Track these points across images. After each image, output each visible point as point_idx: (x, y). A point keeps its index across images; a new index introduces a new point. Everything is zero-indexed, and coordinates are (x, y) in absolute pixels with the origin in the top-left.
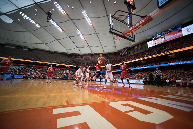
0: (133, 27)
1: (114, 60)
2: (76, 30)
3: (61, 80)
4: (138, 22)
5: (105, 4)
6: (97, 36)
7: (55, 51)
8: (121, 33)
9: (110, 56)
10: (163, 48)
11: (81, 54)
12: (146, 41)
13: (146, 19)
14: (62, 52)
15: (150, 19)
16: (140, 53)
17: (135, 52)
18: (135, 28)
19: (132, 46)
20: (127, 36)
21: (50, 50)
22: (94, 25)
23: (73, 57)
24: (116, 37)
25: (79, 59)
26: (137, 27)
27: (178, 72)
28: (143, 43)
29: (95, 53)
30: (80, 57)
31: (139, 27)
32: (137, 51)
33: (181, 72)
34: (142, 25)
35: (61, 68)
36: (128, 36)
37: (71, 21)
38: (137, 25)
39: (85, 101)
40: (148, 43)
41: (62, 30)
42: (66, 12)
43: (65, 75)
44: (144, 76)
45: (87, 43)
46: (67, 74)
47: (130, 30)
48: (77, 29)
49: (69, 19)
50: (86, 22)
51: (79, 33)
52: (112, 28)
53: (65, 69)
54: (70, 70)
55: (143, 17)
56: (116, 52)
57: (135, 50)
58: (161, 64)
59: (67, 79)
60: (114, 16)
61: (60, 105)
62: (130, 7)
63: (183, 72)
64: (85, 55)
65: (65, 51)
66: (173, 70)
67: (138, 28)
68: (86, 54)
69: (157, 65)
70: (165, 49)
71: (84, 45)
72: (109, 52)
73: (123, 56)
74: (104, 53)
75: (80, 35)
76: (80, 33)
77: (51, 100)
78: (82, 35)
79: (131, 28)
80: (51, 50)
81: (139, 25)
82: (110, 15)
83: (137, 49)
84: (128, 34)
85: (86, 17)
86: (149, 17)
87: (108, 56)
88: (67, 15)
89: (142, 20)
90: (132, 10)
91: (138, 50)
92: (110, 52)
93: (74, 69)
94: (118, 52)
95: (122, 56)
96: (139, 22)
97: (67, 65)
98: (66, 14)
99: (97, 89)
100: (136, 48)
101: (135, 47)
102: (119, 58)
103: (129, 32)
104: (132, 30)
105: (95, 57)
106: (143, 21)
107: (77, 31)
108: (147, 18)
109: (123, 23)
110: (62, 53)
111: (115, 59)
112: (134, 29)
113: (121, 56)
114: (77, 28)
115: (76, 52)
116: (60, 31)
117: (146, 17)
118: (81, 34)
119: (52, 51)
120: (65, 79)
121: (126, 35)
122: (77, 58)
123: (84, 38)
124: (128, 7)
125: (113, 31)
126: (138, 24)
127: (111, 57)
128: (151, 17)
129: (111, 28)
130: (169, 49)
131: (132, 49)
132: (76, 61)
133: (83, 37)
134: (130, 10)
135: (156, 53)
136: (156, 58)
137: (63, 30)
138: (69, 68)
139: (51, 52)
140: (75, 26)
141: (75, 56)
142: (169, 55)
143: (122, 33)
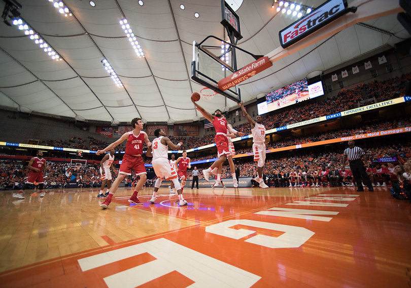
0: (239, 72)
1: (191, 137)
2: (102, 62)
3: (54, 189)
4: (248, 66)
5: (174, 15)
6: (155, 83)
7: (33, 111)
8: (215, 82)
9: (185, 129)
10: (283, 118)
11: (113, 123)
12: (255, 102)
13: (262, 61)
14: (58, 116)
15: (269, 63)
16: (244, 125)
17: (235, 122)
18: (243, 76)
19: (230, 109)
20: (226, 89)
21: (16, 106)
22: (148, 57)
23: (93, 130)
24: (204, 89)
25: (109, 133)
26: (246, 74)
27: (305, 162)
28: (249, 104)
29: (148, 121)
30: (110, 129)
31: (249, 75)
32: (240, 120)
33: (309, 161)
34: (255, 72)
35: (56, 158)
36: (228, 90)
37: (86, 37)
38: (246, 70)
39: (149, 231)
40: (259, 105)
41: (57, 57)
42: (71, 11)
43: (68, 175)
44: (252, 170)
45: (129, 97)
46: (75, 173)
47: (233, 78)
48: (105, 61)
49: (82, 31)
50: (129, 48)
51: (109, 72)
52: (197, 69)
53: (66, 159)
54: (83, 163)
55: (257, 57)
56: (198, 121)
57: (234, 119)
58: (280, 146)
59: (76, 187)
60: (201, 46)
61: (90, 248)
62: (233, 33)
63: (313, 160)
64: (125, 126)
65: (69, 114)
66: (299, 157)
67: (247, 76)
68: (127, 123)
69: (274, 148)
70: (286, 120)
71: (122, 101)
72: (180, 121)
73: (212, 129)
74: (170, 122)
75: (112, 77)
76: (112, 71)
77: (56, 241)
78: (116, 76)
79: (235, 75)
80: (19, 106)
81: (250, 72)
82: (194, 43)
83: (239, 116)
84: (229, 85)
85: (128, 35)
86: (267, 59)
87: (180, 128)
88: (74, 18)
89: (255, 62)
90: (235, 39)
91: (242, 118)
92: (184, 121)
93: (95, 159)
94: (201, 121)
95: (209, 129)
96: (250, 65)
97: (75, 150)
98: (71, 15)
99: (163, 203)
100: (237, 113)
101: (234, 111)
102: (202, 134)
103: (231, 82)
104: (237, 78)
105: (149, 130)
106: (257, 65)
107: (104, 65)
108: (264, 60)
109: (218, 62)
110: (60, 118)
111: (196, 137)
112: (241, 77)
113: (208, 131)
114: (102, 58)
115: (101, 116)
116: (53, 58)
117: (262, 58)
118: (114, 74)
119: (26, 109)
120: (68, 187)
121: (224, 88)
122: (104, 133)
123: (121, 85)
124: (230, 33)
125: (200, 77)
126: (249, 69)
127: (186, 131)
128: (270, 60)
129: (195, 70)
130: (292, 120)
131: (230, 115)
132: (99, 139)
133: (120, 82)
134: (232, 39)
135: (273, 126)
136: (273, 135)
137: (61, 57)
138: (79, 157)
139: (20, 113)
140: (99, 52)
141: (97, 127)
142: (293, 131)
143: (217, 83)
